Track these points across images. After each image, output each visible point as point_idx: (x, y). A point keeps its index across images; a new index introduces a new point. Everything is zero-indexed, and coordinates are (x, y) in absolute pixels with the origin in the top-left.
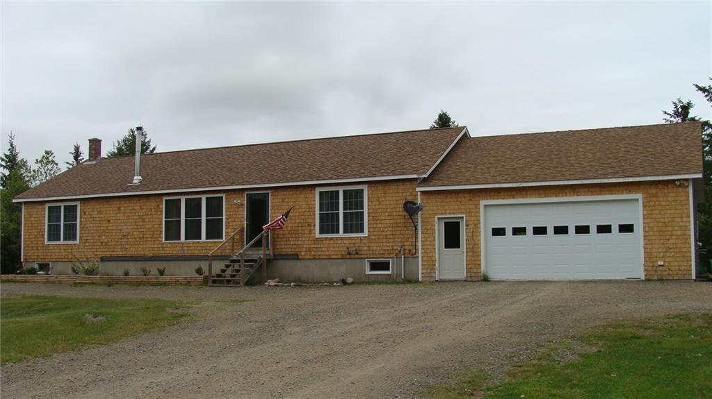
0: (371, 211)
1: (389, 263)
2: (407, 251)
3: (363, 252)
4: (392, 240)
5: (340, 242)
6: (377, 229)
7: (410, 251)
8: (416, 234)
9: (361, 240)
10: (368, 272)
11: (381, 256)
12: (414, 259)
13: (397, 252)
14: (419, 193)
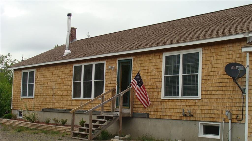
0: (204, 74)
1: (219, 127)
2: (234, 117)
3: (196, 115)
4: (221, 104)
5: (179, 104)
6: (209, 93)
7: (237, 116)
8: (244, 99)
9: (196, 102)
10: (201, 135)
11: (212, 120)
12: (242, 125)
13: (225, 117)
14: (248, 54)
